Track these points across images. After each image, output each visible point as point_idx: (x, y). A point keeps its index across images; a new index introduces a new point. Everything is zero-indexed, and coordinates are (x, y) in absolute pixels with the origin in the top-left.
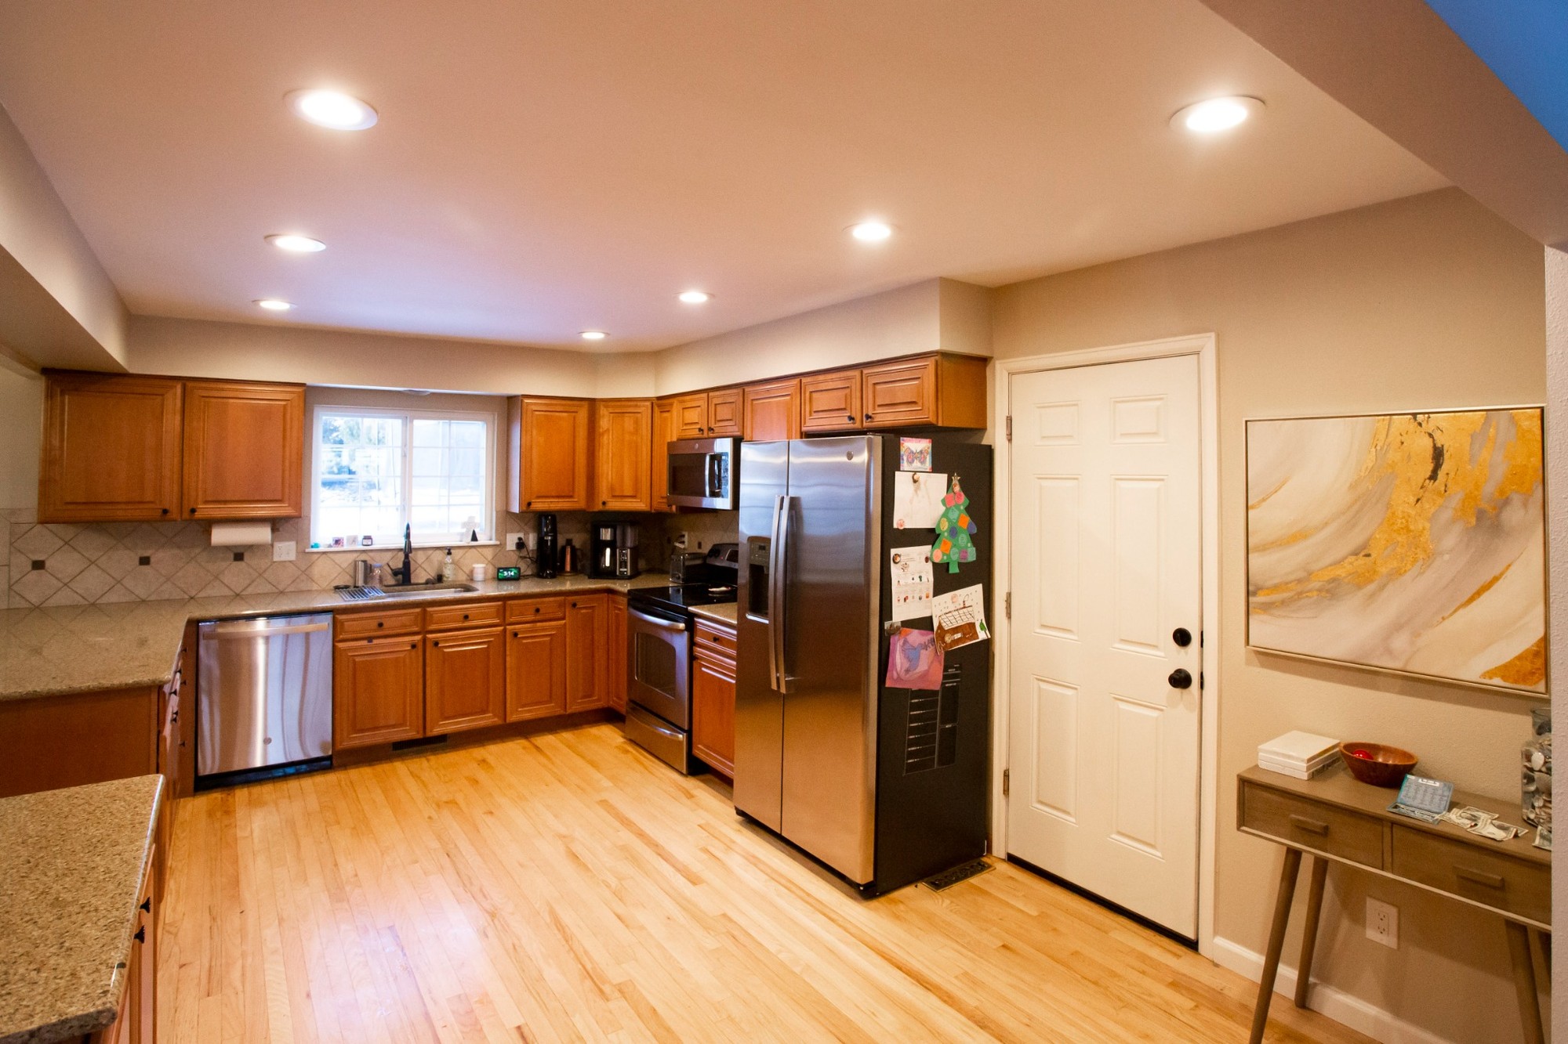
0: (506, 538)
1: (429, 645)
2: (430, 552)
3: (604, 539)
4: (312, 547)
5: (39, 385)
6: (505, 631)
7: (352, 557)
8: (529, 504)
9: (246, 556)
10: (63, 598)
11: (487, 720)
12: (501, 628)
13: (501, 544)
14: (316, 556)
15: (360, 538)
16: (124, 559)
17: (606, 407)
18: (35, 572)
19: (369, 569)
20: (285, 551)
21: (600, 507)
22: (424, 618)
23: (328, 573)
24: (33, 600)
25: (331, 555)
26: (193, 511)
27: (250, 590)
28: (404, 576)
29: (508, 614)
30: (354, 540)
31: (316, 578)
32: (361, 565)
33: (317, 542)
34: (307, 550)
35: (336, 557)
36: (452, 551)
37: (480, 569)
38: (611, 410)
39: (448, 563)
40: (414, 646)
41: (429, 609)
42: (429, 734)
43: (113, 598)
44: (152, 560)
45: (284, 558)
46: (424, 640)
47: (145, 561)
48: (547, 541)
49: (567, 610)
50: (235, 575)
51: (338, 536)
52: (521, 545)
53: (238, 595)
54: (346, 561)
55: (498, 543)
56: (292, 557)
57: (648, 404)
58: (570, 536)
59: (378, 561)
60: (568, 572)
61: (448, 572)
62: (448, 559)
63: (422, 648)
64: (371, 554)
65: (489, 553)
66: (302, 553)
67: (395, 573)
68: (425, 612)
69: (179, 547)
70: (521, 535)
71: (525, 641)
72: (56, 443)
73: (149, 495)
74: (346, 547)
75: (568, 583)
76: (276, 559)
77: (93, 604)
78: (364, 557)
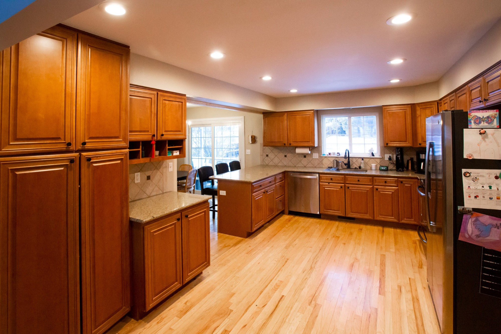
0: (385, 156)
1: (346, 188)
2: (357, 159)
3: (421, 158)
4: (323, 155)
5: (262, 116)
6: (373, 187)
7: (334, 159)
8: (387, 144)
9: (307, 156)
10: (271, 163)
11: (367, 217)
13: (382, 158)
14: (324, 158)
15: (336, 153)
16: (282, 155)
17: (419, 106)
18: (267, 157)
19: (337, 162)
20: (316, 156)
21: (419, 146)
22: (345, 179)
23: (327, 163)
24: (267, 163)
25: (327, 158)
26: (290, 144)
27: (308, 165)
28: (348, 166)
29: (374, 182)
30: (334, 154)
31: (324, 163)
32: (335, 162)
33: (325, 154)
34: (321, 156)
35: (329, 158)
36: (363, 159)
37: (373, 165)
38: (421, 107)
39: (362, 163)
40: (341, 187)
41: (346, 176)
42: (347, 216)
43: (280, 164)
44: (287, 156)
45: (315, 158)
46: (345, 186)
47: (286, 156)
48: (399, 157)
49: (399, 183)
50: (304, 161)
51: (330, 152)
52: (390, 159)
53: (305, 166)
54: (332, 160)
55: (381, 157)
56: (318, 157)
57: (436, 103)
58: (412, 156)
59: (340, 160)
60: (410, 170)
61: (362, 166)
62: (362, 162)
63: (345, 188)
64: (339, 158)
65: (378, 161)
66: (320, 156)
67: (345, 164)
68: (345, 177)
69: (292, 153)
70: (391, 155)
71: (381, 192)
72: (265, 128)
73: (281, 140)
74: (332, 156)
75: (410, 174)
76: (313, 158)
77: (277, 166)
78: (336, 159)
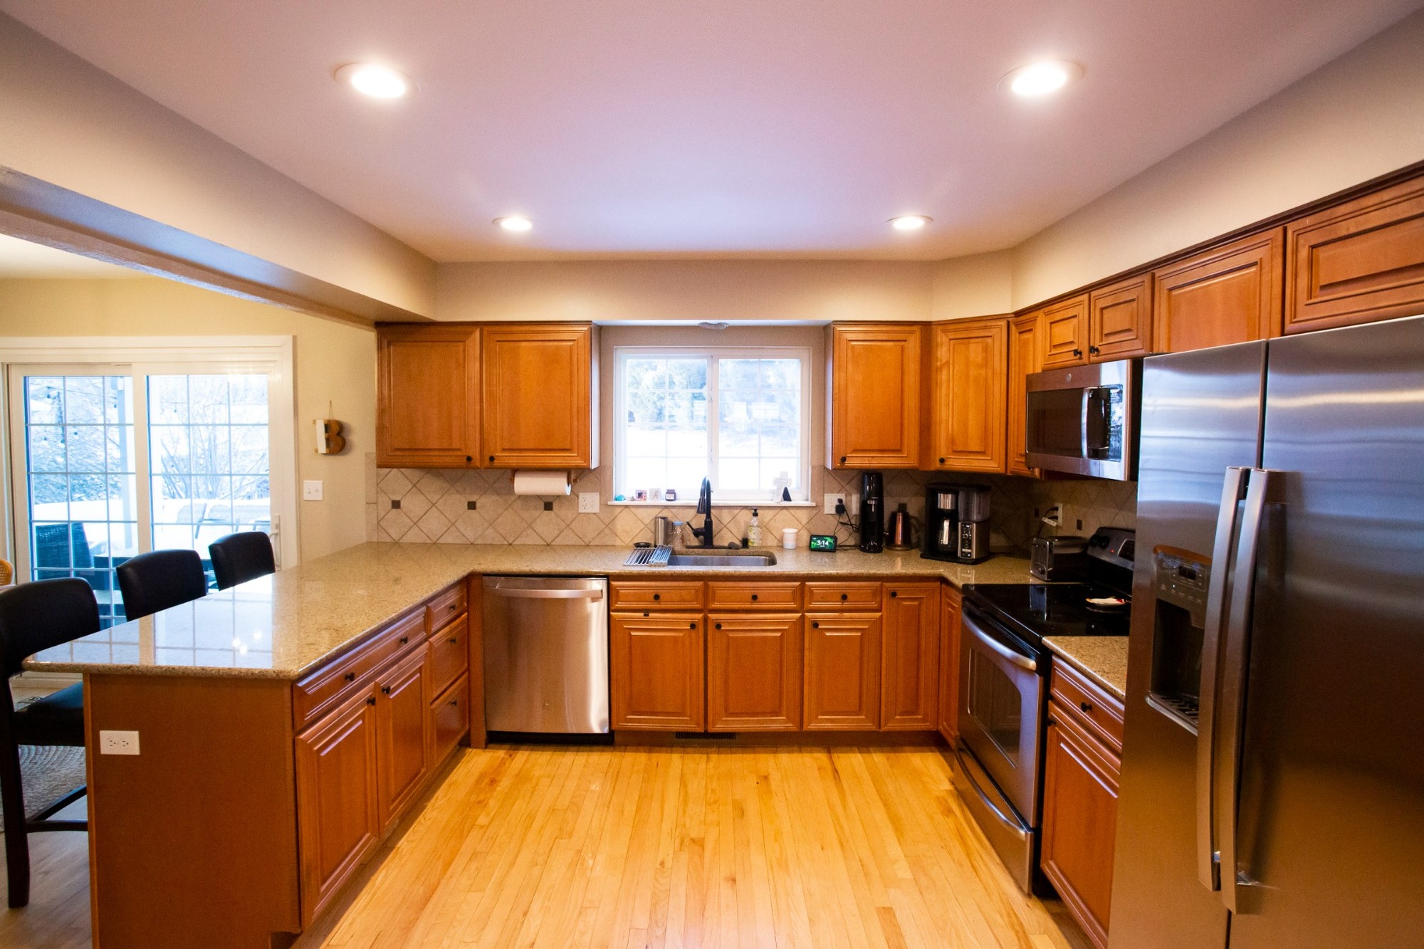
0: (823, 500)
1: (711, 628)
2: (736, 511)
3: (942, 507)
4: (616, 500)
5: (371, 336)
6: (803, 617)
7: (656, 512)
8: (844, 460)
9: (555, 506)
10: (413, 536)
11: (779, 723)
12: (800, 614)
13: (816, 506)
14: (618, 510)
15: (663, 492)
16: (456, 502)
18: (395, 510)
19: (669, 527)
20: (589, 502)
21: (937, 466)
22: (707, 594)
23: (634, 529)
24: (395, 536)
25: (633, 509)
26: (492, 459)
27: (559, 541)
28: (706, 535)
29: (806, 599)
30: (656, 494)
31: (619, 531)
32: (661, 523)
33: (622, 494)
34: (610, 503)
35: (638, 511)
36: (758, 511)
37: (790, 534)
39: (753, 526)
40: (693, 626)
41: (711, 583)
42: (711, 729)
43: (449, 539)
44: (478, 505)
45: (589, 510)
46: (706, 620)
47: (472, 506)
48: (871, 505)
49: (884, 600)
50: (546, 524)
51: (641, 488)
52: (841, 509)
53: (548, 545)
54: (648, 516)
55: (814, 504)
56: (596, 509)
58: (904, 500)
59: (679, 519)
60: (899, 546)
61: (754, 537)
62: (755, 521)
63: (706, 629)
64: (674, 510)
65: (803, 516)
66: (605, 505)
67: (697, 533)
68: (706, 587)
69: (498, 494)
70: (842, 496)
71: (828, 634)
72: (386, 391)
73: (456, 443)
74: (649, 502)
76: (582, 511)
77: (439, 545)
78: (665, 513)
